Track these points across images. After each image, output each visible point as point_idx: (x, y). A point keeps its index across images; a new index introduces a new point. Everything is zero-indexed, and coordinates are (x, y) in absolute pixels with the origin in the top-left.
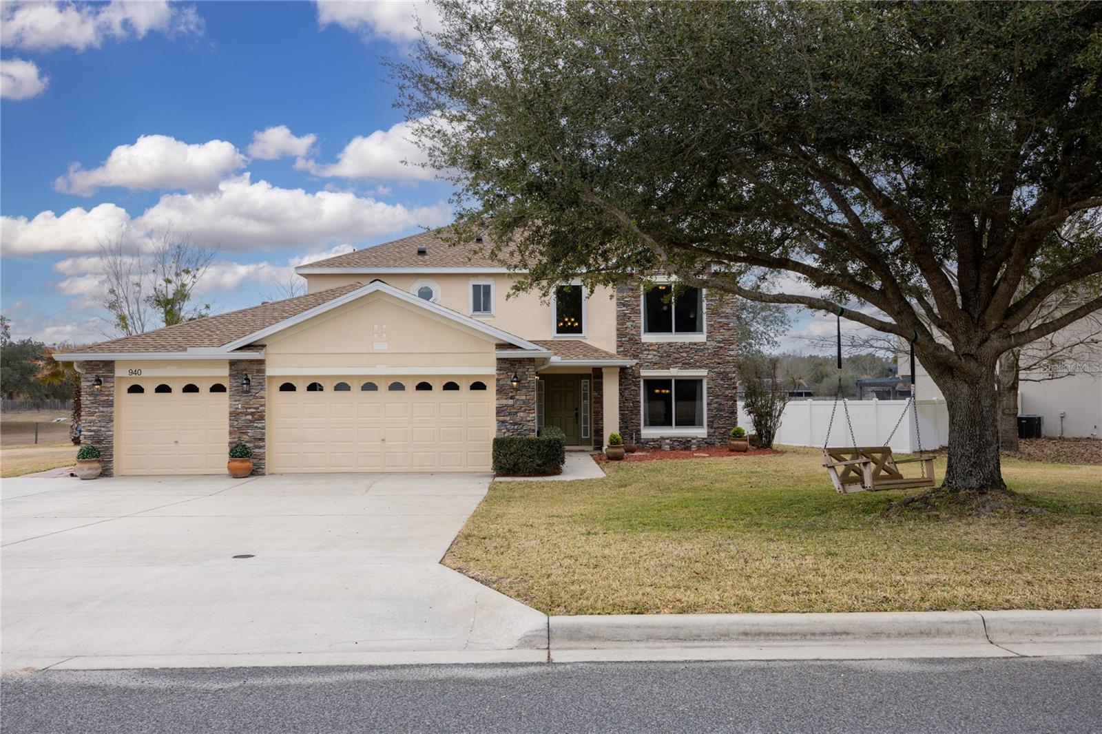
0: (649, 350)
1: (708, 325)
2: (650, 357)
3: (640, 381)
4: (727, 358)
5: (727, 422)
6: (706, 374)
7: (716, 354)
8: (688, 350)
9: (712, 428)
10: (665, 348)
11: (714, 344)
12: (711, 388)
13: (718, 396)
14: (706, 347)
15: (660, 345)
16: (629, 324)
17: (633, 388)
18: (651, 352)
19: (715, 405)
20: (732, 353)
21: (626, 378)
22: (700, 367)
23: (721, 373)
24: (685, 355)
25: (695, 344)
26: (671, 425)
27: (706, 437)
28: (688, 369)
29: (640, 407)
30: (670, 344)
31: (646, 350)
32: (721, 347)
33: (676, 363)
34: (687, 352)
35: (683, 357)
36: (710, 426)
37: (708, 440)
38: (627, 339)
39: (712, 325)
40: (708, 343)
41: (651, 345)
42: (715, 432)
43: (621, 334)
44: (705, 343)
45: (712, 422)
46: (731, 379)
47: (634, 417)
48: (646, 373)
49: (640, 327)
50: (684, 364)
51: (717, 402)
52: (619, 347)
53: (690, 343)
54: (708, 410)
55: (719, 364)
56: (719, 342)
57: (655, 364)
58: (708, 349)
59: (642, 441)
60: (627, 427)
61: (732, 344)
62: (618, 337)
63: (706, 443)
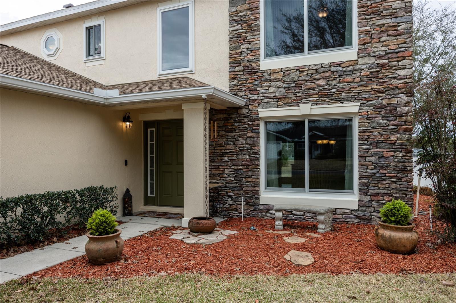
0: (271, 80)
1: (360, 33)
2: (271, 90)
3: (258, 125)
4: (394, 81)
5: (393, 186)
6: (356, 109)
7: (373, 77)
8: (327, 74)
9: (366, 194)
10: (292, 76)
11: (371, 61)
12: (364, 131)
13: (377, 144)
14: (357, 67)
15: (285, 72)
16: (244, 47)
17: (250, 134)
18: (274, 83)
19: (373, 159)
20: (402, 73)
21: (240, 121)
22: (348, 100)
23: (384, 107)
24: (322, 82)
25: (339, 65)
26: (303, 186)
27: (356, 207)
28: (328, 103)
29: (258, 160)
30: (300, 70)
31: (266, 80)
32: (383, 65)
33: (310, 96)
34: (323, 78)
35: (319, 86)
36: (364, 190)
37: (361, 213)
38: (241, 68)
39: (367, 32)
40: (361, 61)
41: (273, 72)
42: (371, 201)
43: (234, 62)
44: (356, 62)
45: (368, 185)
46: (401, 116)
47: (250, 173)
48: (264, 113)
49: (258, 50)
50: (321, 96)
51: (375, 154)
52: (232, 79)
53: (331, 65)
54: (361, 165)
55: (380, 92)
56: (380, 57)
57: (279, 99)
58: (360, 70)
59: (261, 207)
60: (241, 188)
61: (404, 58)
62: (231, 67)
63: (357, 217)
